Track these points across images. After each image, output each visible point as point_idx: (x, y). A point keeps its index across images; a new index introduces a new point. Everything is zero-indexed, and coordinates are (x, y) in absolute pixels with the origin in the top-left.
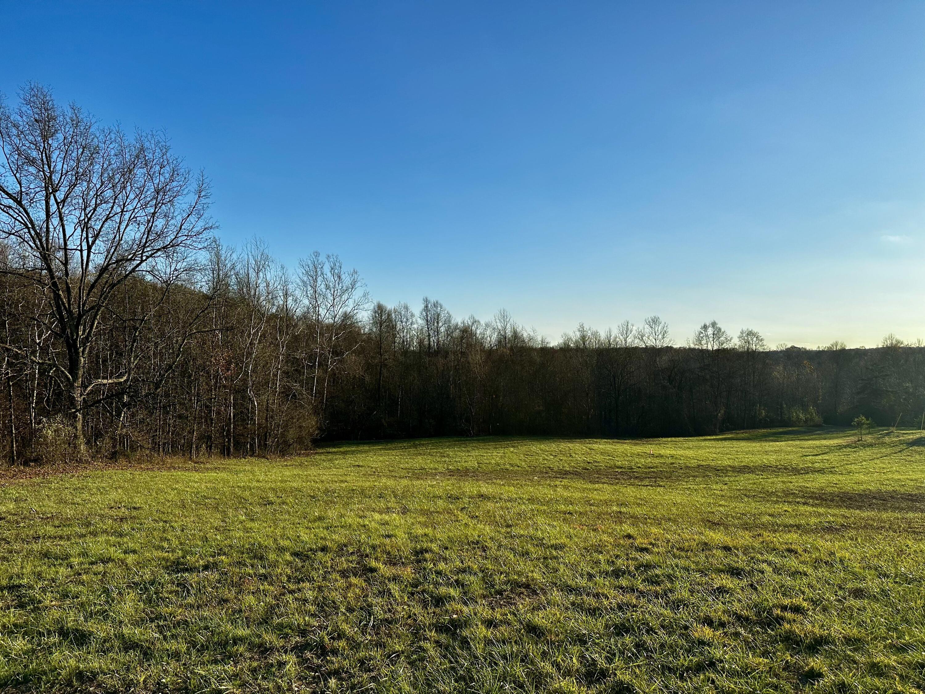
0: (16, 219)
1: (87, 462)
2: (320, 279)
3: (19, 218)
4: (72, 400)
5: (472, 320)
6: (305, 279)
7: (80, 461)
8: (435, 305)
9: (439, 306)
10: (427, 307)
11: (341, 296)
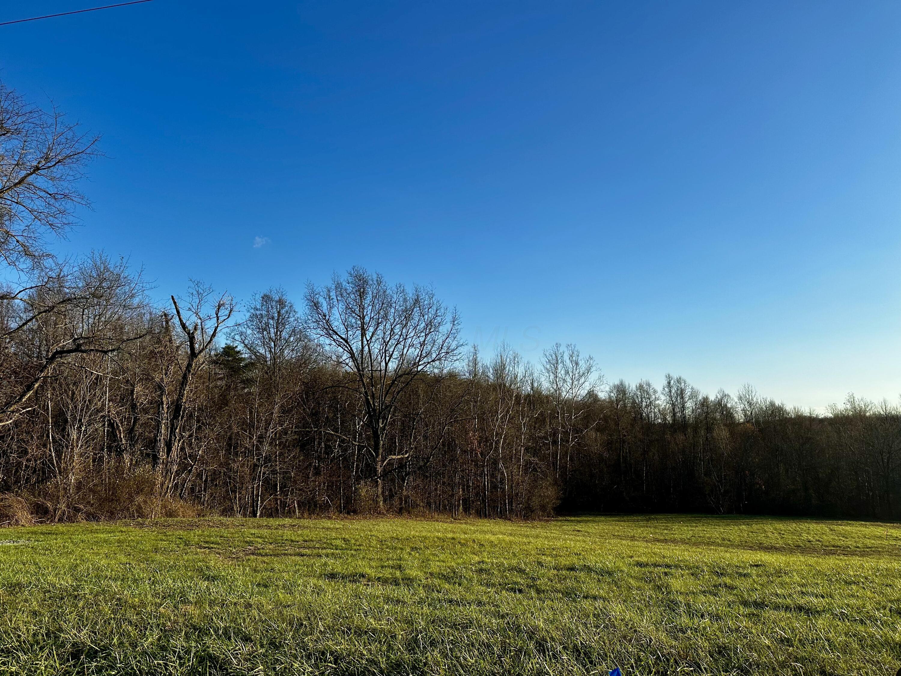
0: (345, 350)
1: (383, 514)
2: (560, 366)
3: (346, 349)
4: (375, 471)
5: (721, 395)
6: (548, 367)
7: (379, 513)
8: (679, 381)
9: (682, 382)
10: (669, 383)
11: (578, 380)
